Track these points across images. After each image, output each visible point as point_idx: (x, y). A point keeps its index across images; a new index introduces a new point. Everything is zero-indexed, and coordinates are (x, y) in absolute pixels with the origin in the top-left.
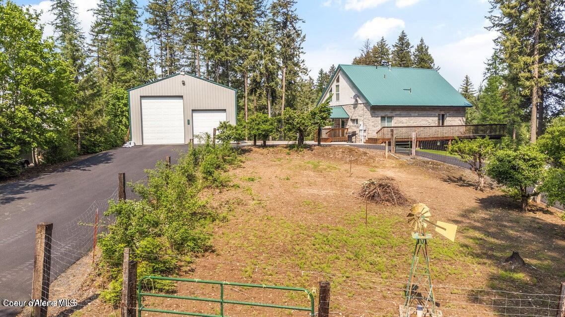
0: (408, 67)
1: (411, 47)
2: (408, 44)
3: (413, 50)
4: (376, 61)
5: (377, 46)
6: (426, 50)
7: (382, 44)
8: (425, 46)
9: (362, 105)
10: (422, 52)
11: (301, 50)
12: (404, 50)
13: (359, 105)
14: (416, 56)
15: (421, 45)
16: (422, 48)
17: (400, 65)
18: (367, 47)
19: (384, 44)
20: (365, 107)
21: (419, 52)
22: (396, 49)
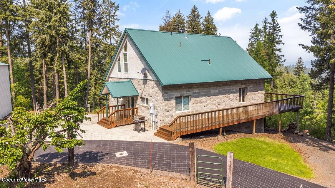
0: (198, 33)
1: (201, 18)
2: (199, 16)
3: (202, 21)
4: (175, 29)
5: (175, 17)
6: (212, 21)
7: (179, 15)
8: (211, 18)
9: (152, 82)
10: (209, 22)
11: (115, 18)
12: (196, 20)
13: (149, 82)
14: (204, 25)
15: (208, 17)
16: (209, 19)
17: (193, 32)
18: (168, 16)
19: (181, 15)
20: (155, 85)
21: (206, 22)
22: (189, 19)
